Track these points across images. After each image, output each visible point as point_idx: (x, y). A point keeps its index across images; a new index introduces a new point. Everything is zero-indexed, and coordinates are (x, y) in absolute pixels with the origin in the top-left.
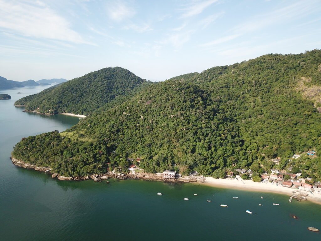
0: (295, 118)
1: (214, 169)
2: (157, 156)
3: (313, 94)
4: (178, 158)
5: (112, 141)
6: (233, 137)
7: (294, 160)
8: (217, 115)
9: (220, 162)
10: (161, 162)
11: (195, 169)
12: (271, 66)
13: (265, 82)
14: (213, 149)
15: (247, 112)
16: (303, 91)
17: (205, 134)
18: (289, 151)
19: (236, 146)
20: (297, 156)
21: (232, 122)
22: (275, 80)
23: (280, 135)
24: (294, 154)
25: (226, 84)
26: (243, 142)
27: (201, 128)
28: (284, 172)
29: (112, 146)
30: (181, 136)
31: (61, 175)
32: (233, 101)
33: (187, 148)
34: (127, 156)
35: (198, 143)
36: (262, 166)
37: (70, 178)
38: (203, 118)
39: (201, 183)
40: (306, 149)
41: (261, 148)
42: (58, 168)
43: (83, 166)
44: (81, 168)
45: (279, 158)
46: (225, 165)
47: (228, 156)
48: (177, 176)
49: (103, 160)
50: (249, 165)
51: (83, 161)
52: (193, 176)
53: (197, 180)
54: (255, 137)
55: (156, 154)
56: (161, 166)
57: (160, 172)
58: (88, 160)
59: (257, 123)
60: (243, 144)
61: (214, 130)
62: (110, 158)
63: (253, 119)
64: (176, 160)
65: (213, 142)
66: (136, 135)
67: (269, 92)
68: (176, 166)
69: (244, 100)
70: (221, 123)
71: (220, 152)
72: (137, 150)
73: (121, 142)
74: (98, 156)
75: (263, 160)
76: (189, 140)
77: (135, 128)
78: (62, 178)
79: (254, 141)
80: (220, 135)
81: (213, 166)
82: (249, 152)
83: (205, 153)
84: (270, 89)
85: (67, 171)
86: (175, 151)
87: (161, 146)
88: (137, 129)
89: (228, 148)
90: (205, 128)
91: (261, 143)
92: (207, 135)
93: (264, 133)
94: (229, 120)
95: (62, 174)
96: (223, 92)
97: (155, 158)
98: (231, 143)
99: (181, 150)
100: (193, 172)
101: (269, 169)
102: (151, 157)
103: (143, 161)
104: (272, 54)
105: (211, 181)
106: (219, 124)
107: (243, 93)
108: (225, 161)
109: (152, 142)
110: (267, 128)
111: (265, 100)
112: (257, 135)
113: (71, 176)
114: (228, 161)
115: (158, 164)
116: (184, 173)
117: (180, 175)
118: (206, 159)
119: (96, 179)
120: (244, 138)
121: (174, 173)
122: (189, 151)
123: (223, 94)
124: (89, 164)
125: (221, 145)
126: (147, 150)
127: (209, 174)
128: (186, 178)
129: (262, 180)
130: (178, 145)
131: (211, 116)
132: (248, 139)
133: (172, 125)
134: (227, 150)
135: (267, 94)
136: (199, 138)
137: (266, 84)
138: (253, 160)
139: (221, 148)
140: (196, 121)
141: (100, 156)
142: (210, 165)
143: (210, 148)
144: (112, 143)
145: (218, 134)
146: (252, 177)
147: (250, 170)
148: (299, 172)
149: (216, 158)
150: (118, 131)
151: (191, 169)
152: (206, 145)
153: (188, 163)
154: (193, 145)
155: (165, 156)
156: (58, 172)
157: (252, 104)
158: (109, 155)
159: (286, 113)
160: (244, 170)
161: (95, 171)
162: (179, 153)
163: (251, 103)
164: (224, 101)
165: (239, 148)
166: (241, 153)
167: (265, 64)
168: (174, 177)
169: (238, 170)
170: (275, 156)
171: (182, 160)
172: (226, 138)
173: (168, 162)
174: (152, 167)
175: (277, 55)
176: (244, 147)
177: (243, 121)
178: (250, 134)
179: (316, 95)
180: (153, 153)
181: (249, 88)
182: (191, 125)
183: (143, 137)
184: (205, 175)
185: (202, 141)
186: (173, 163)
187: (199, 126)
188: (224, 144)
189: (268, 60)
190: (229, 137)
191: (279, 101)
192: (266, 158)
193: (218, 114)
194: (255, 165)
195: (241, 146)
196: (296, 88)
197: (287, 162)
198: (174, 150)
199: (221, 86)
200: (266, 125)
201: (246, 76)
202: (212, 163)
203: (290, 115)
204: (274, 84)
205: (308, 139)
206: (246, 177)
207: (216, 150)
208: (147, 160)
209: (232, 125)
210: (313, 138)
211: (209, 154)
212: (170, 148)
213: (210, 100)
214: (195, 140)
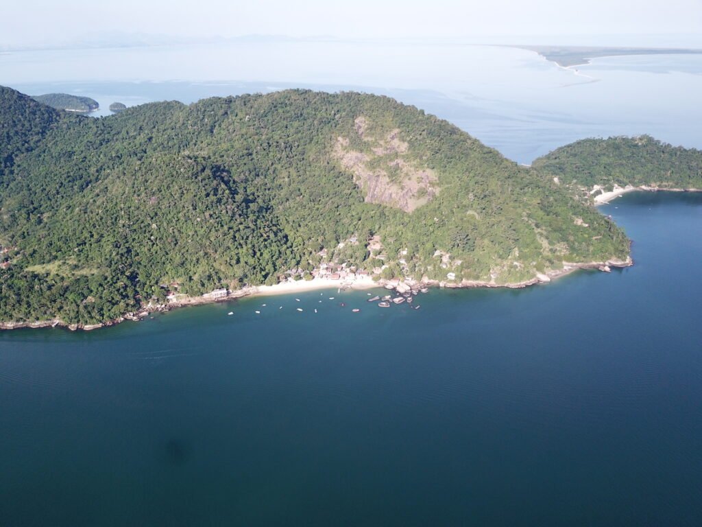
0: (336, 199)
1: (265, 277)
2: (197, 275)
3: (352, 163)
4: (223, 273)
5: (128, 267)
6: (276, 235)
7: (339, 250)
8: (249, 207)
9: (269, 267)
10: (206, 282)
11: (245, 281)
12: (299, 112)
13: (296, 144)
14: (258, 254)
15: (283, 193)
16: (342, 159)
17: (245, 237)
18: (334, 242)
19: (281, 245)
20: (341, 245)
21: (269, 211)
22: (308, 141)
23: (323, 223)
24: (339, 243)
25: (247, 149)
26: (286, 237)
27: (239, 230)
28: (332, 264)
29: (132, 273)
30: (218, 245)
31: (86, 325)
32: (262, 177)
33: (231, 259)
34: (157, 283)
35: (240, 250)
36: (310, 261)
37: (100, 325)
38: (237, 216)
39: (256, 295)
40: (348, 236)
41: (306, 242)
42: (76, 318)
43: (112, 308)
44: (109, 310)
45: (326, 250)
46: (275, 270)
47: (277, 259)
48: (228, 293)
49: (131, 294)
50: (298, 263)
51: (109, 301)
52: (245, 289)
53: (251, 291)
54: (298, 228)
55: (195, 273)
56: (206, 286)
57: (207, 293)
58: (113, 299)
59: (297, 209)
60: (287, 240)
61: (254, 230)
62: (138, 289)
63: (291, 203)
64: (222, 276)
65: (256, 245)
66: (156, 253)
67: (303, 159)
68: (224, 282)
69: (275, 175)
70: (258, 217)
71: (266, 256)
72: (167, 273)
73: (140, 266)
74: (122, 290)
75: (311, 256)
76: (229, 248)
77: (150, 243)
78: (88, 327)
79: (298, 234)
80: (262, 236)
81: (263, 273)
82: (296, 249)
83: (251, 261)
84: (304, 154)
85: (92, 318)
86: (216, 265)
87: (197, 262)
88: (154, 244)
89: (272, 248)
90: (244, 229)
91: (306, 237)
92: (248, 237)
93: (307, 222)
94: (264, 210)
95: (86, 323)
96: (245, 164)
97: (195, 278)
98: (275, 242)
99: (224, 263)
100: (245, 285)
101: (318, 263)
102: (191, 279)
103: (183, 284)
104: (298, 90)
105: (266, 290)
106: (256, 221)
107: (272, 164)
108: (274, 266)
109: (184, 259)
110: (309, 215)
111: (301, 172)
112: (300, 226)
113: (101, 322)
114: (277, 264)
115: (203, 285)
116: (235, 288)
117: (231, 291)
118: (254, 268)
119: (135, 318)
120: (286, 231)
121: (225, 291)
122: (234, 262)
123: (246, 167)
124: (117, 303)
125: (266, 247)
126: (181, 270)
127: (262, 283)
128: (238, 293)
129: (314, 277)
130: (217, 257)
131: (245, 211)
132: (292, 233)
133: (201, 232)
134: (274, 252)
135: (302, 162)
136: (240, 244)
137: (298, 146)
138: (300, 257)
139: (266, 251)
140: (230, 221)
141: (125, 290)
142: (261, 273)
143: (255, 253)
144: (131, 270)
145: (259, 234)
146: (304, 276)
147: (300, 270)
148: (343, 262)
149: (264, 264)
150: (129, 251)
151: (242, 282)
152: (251, 251)
153: (236, 275)
154: (237, 254)
155: (207, 273)
156: (78, 322)
157: (287, 179)
158: (135, 286)
159: (326, 192)
160: (294, 270)
161: (129, 308)
162: (222, 267)
163: (284, 178)
164: (250, 179)
165: (285, 247)
166: (288, 252)
167: (293, 108)
168: (226, 295)
169: (289, 272)
170: (322, 248)
171: (229, 275)
172: (268, 236)
173: (213, 280)
174: (196, 290)
175: (306, 92)
176: (289, 244)
177: (281, 207)
178: (292, 226)
179: (354, 164)
180: (191, 273)
181: (279, 156)
182: (226, 228)
183: (167, 254)
184: (257, 285)
185: (244, 246)
186: (220, 279)
187: (235, 229)
188: (268, 246)
189: (295, 100)
190: (272, 236)
191: (317, 174)
192: (314, 253)
193: (251, 205)
194: (303, 262)
195: (285, 243)
196: (334, 154)
197: (333, 254)
198: (214, 264)
199: (241, 154)
200: (307, 212)
201: (270, 131)
202: (262, 270)
203: (331, 196)
204: (308, 147)
205: (349, 225)
206: (299, 278)
207: (261, 254)
208: (188, 283)
209: (268, 216)
210: (355, 223)
211: (256, 262)
212: (210, 263)
213: (234, 182)
214: (237, 247)
